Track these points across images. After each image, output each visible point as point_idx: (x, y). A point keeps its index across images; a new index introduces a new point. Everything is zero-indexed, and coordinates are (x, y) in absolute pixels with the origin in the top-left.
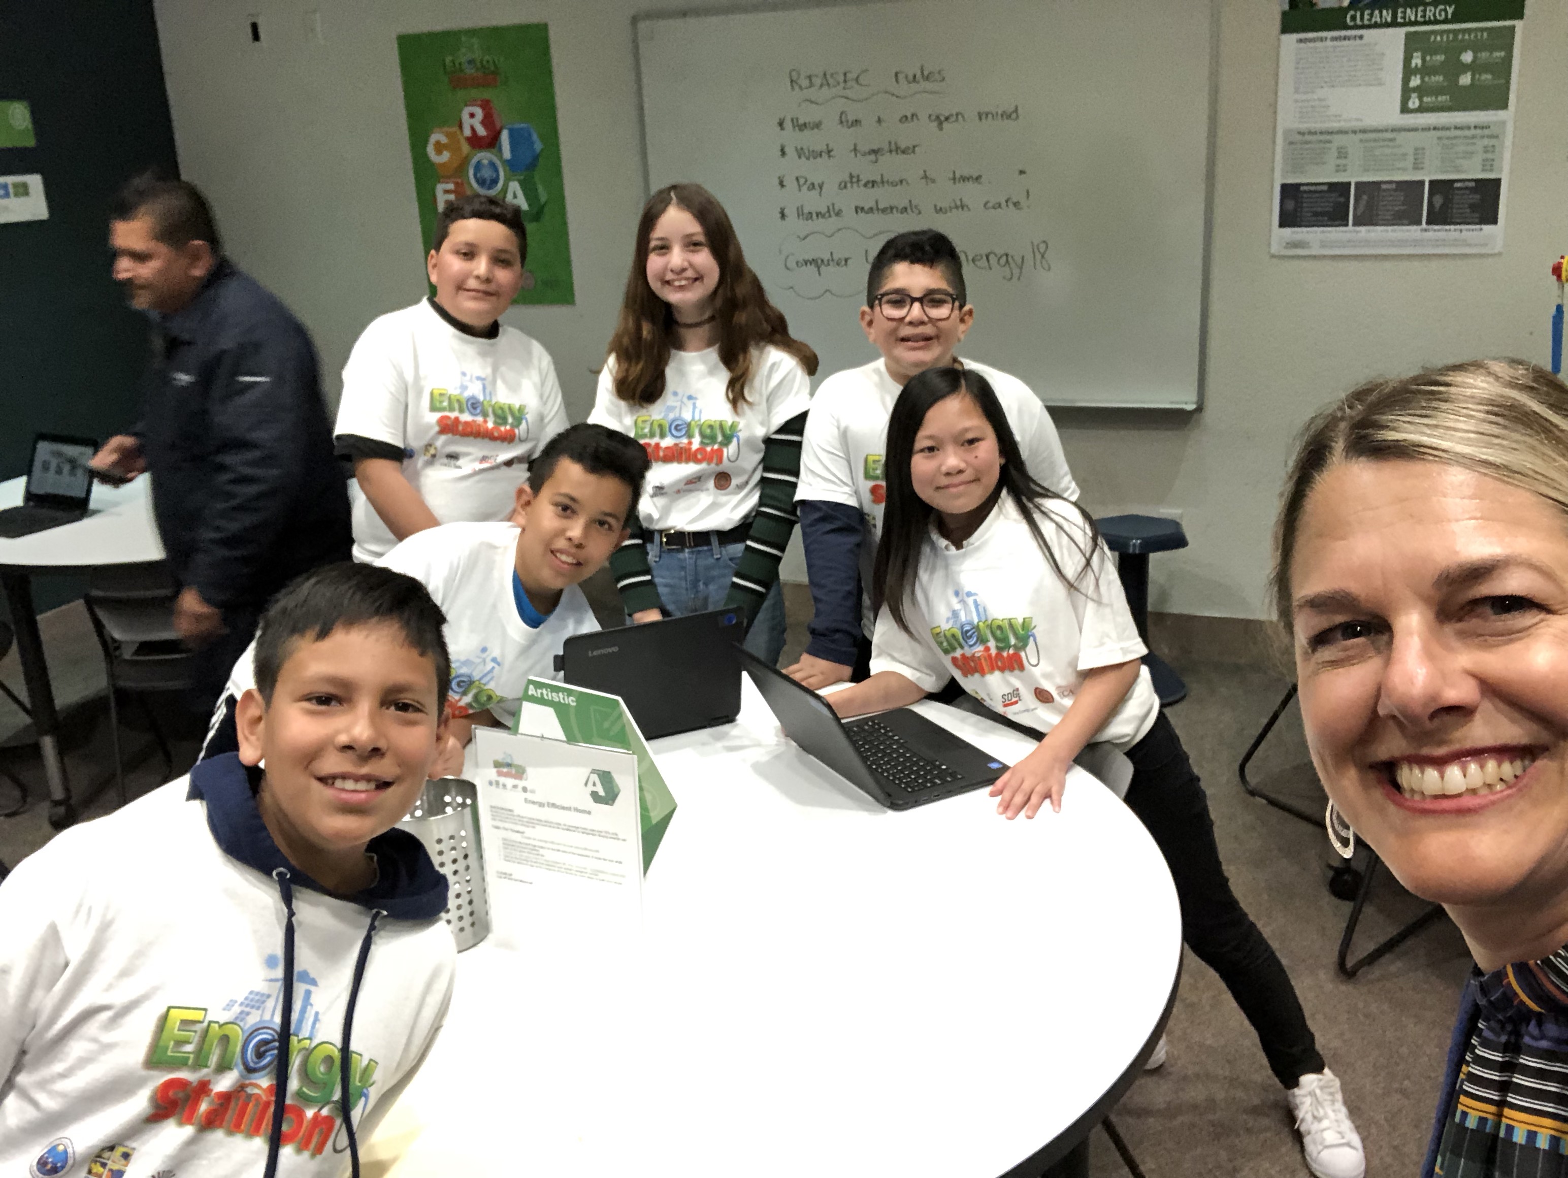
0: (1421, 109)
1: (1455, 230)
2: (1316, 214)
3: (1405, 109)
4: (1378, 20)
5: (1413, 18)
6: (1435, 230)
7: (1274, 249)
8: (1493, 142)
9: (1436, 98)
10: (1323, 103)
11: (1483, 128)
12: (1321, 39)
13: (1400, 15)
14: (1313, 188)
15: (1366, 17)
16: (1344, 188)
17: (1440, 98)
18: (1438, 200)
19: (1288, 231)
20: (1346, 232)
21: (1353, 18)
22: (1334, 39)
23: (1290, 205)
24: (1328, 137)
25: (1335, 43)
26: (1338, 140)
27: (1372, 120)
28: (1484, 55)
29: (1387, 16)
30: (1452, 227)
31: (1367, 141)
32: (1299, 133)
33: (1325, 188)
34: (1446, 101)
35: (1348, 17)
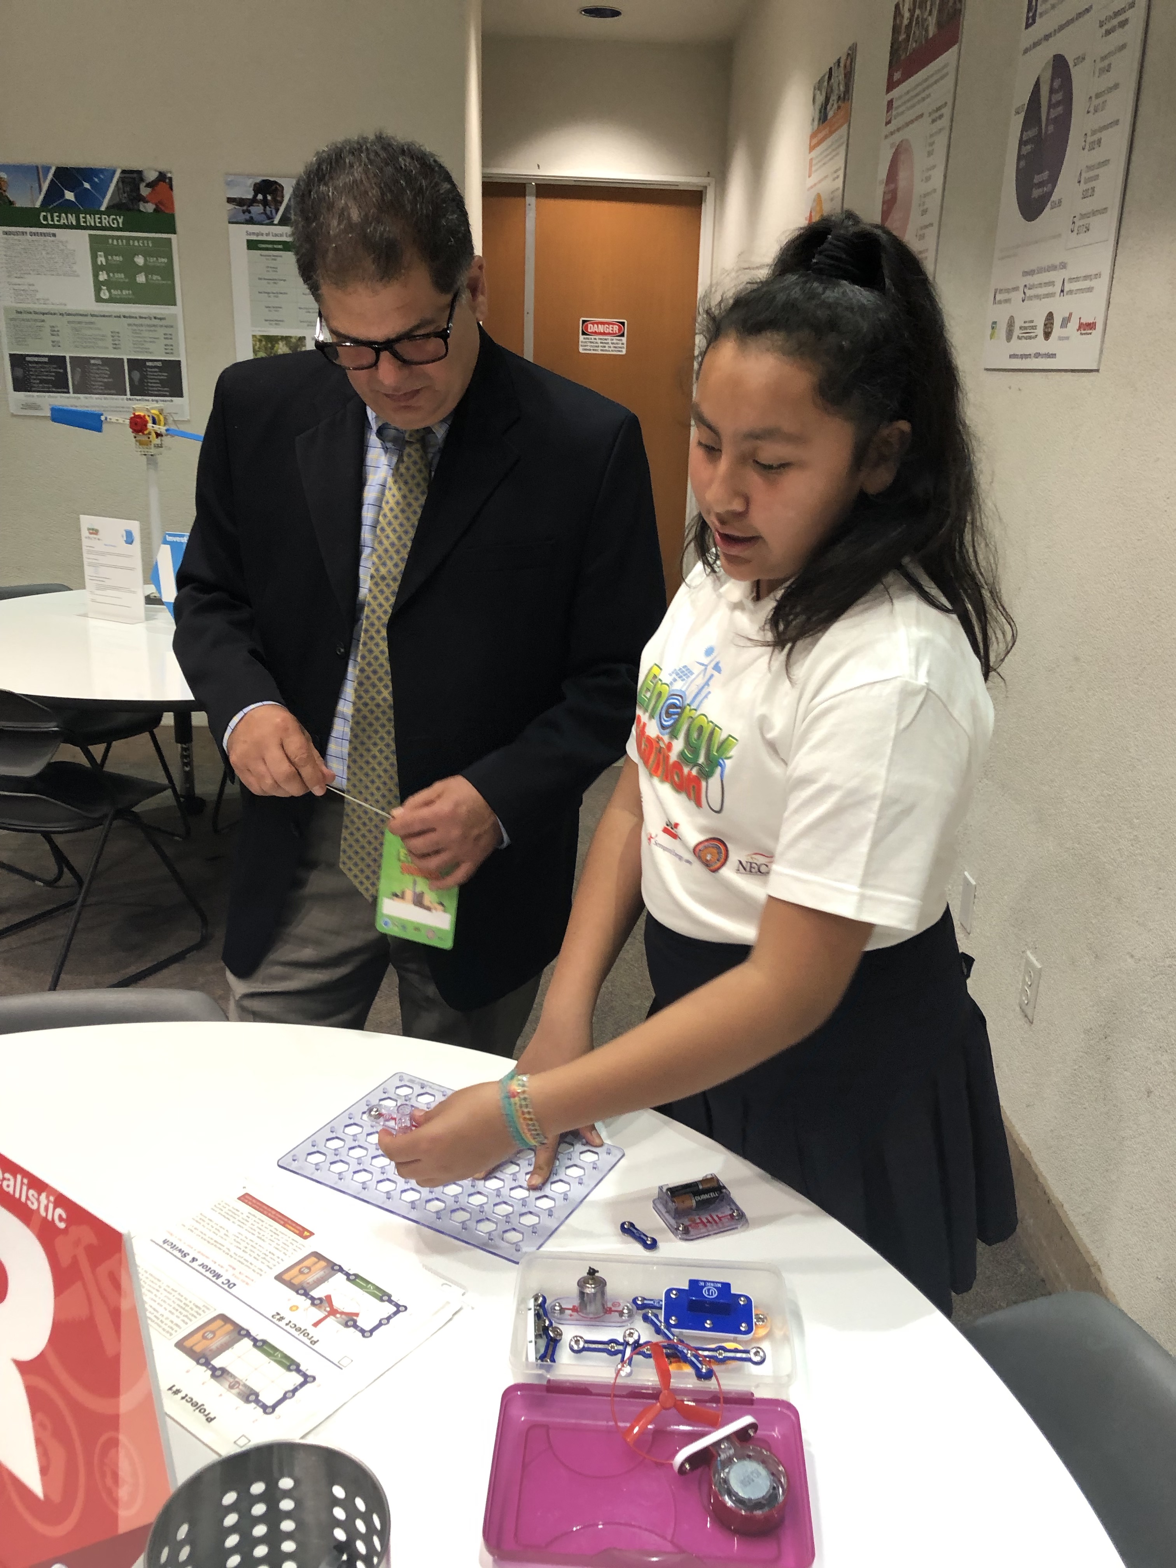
0: (111, 300)
1: (153, 400)
2: (42, 381)
3: (99, 299)
4: (65, 221)
5: (93, 224)
6: (137, 400)
7: (13, 409)
8: (169, 331)
9: (122, 292)
10: (32, 288)
11: (161, 319)
12: (23, 233)
13: (82, 220)
14: (36, 359)
15: (56, 219)
16: (60, 361)
17: (124, 292)
18: (137, 375)
19: (21, 395)
20: (68, 398)
21: (45, 218)
22: (32, 234)
23: (20, 372)
24: (42, 317)
25: (34, 238)
26: (50, 321)
27: (72, 306)
28: (152, 260)
29: (72, 219)
30: (150, 398)
31: (73, 322)
32: (18, 312)
33: (46, 360)
34: (129, 294)
35: (41, 218)
